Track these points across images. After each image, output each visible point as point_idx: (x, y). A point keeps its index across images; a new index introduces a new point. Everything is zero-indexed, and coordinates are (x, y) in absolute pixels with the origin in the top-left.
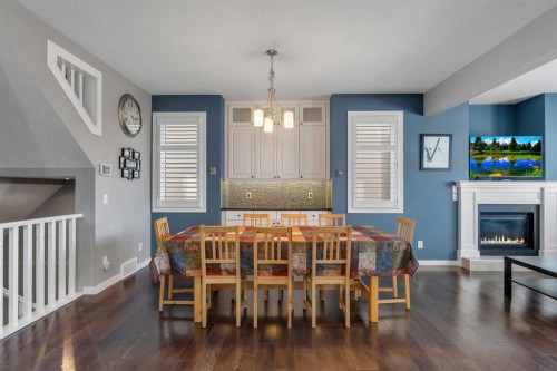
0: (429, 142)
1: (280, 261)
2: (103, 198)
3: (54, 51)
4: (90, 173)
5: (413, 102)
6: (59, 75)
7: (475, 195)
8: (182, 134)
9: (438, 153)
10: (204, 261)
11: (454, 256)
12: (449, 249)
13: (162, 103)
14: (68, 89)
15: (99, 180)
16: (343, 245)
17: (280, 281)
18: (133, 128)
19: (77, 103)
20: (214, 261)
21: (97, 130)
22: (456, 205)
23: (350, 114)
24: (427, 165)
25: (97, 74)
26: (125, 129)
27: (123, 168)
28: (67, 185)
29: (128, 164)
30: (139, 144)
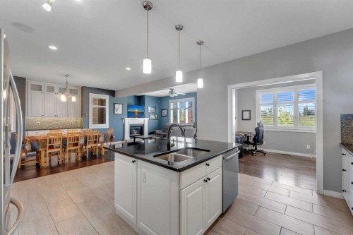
0: (117, 106)
1: (76, 142)
5: (112, 93)
7: (129, 122)
9: (119, 109)
10: (48, 145)
11: (123, 140)
12: (122, 137)
17: (76, 148)
20: (52, 144)
22: (124, 125)
23: (91, 94)
24: (116, 113)
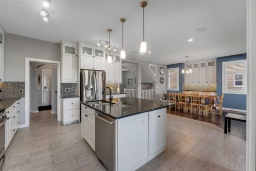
1: (183, 99)
2: (157, 87)
3: (150, 65)
4: (155, 82)
6: (150, 68)
8: (173, 73)
13: (169, 66)
14: (151, 70)
15: (156, 84)
16: (197, 98)
18: (162, 73)
19: (153, 72)
21: (155, 75)
23: (223, 63)
25: (155, 66)
26: (161, 74)
27: (160, 81)
28: (151, 85)
29: (162, 81)
30: (164, 76)
